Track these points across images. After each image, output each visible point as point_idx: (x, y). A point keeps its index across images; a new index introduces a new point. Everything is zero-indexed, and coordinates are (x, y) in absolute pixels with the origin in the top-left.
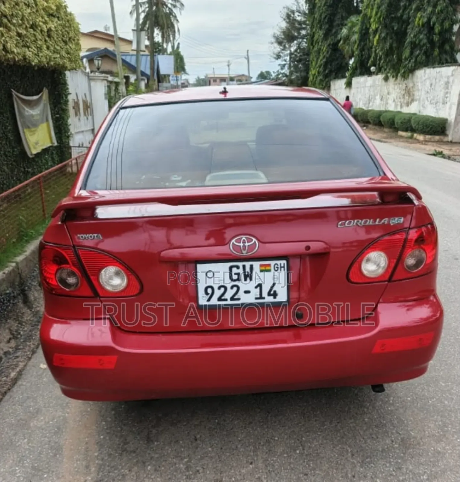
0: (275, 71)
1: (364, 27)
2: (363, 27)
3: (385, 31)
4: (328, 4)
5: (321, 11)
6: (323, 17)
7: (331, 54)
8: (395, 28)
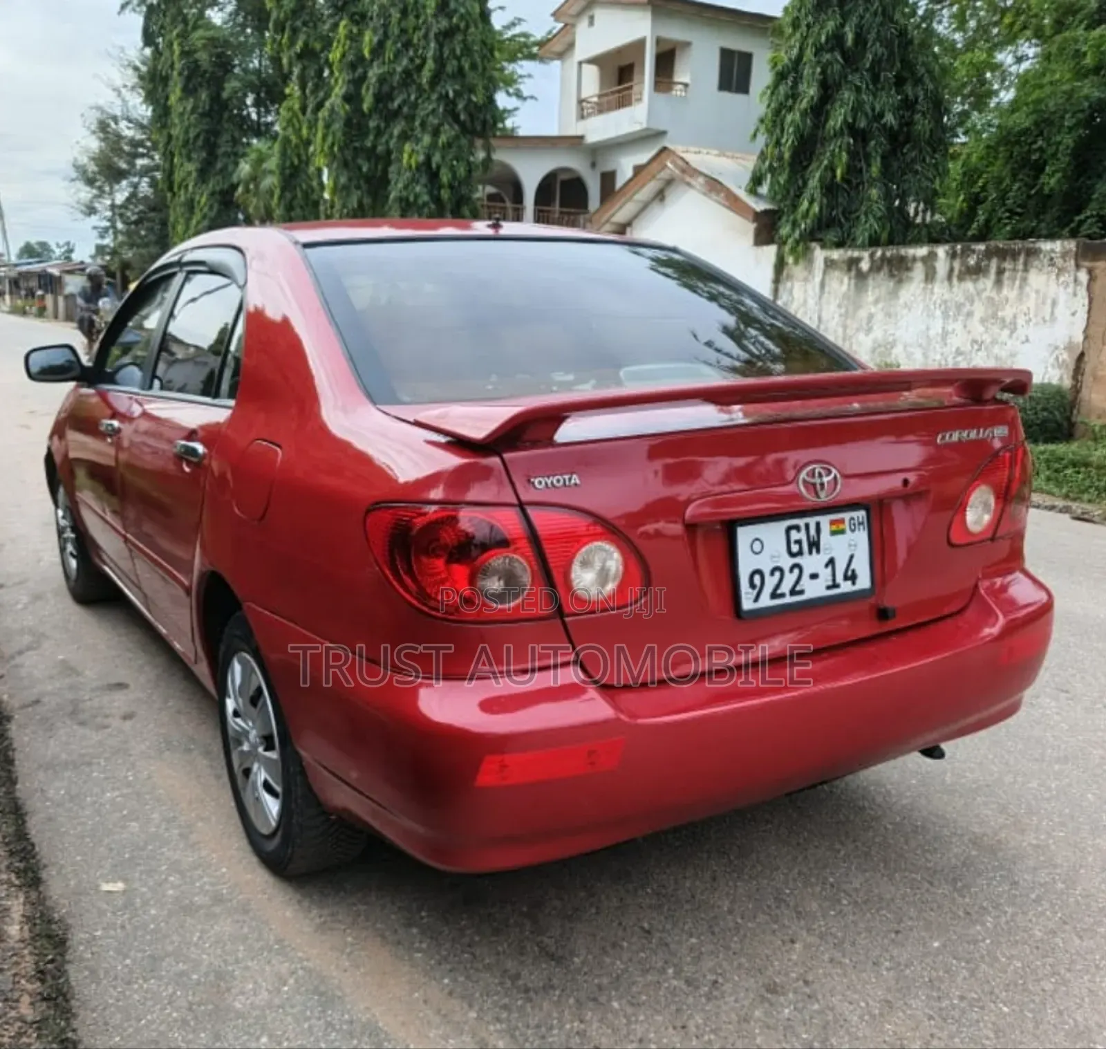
0: (61, 243)
1: (288, 163)
2: (284, 162)
3: (345, 173)
4: (200, 110)
5: (186, 123)
6: (192, 135)
7: (219, 211)
8: (365, 169)
